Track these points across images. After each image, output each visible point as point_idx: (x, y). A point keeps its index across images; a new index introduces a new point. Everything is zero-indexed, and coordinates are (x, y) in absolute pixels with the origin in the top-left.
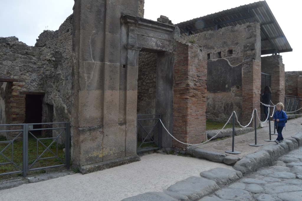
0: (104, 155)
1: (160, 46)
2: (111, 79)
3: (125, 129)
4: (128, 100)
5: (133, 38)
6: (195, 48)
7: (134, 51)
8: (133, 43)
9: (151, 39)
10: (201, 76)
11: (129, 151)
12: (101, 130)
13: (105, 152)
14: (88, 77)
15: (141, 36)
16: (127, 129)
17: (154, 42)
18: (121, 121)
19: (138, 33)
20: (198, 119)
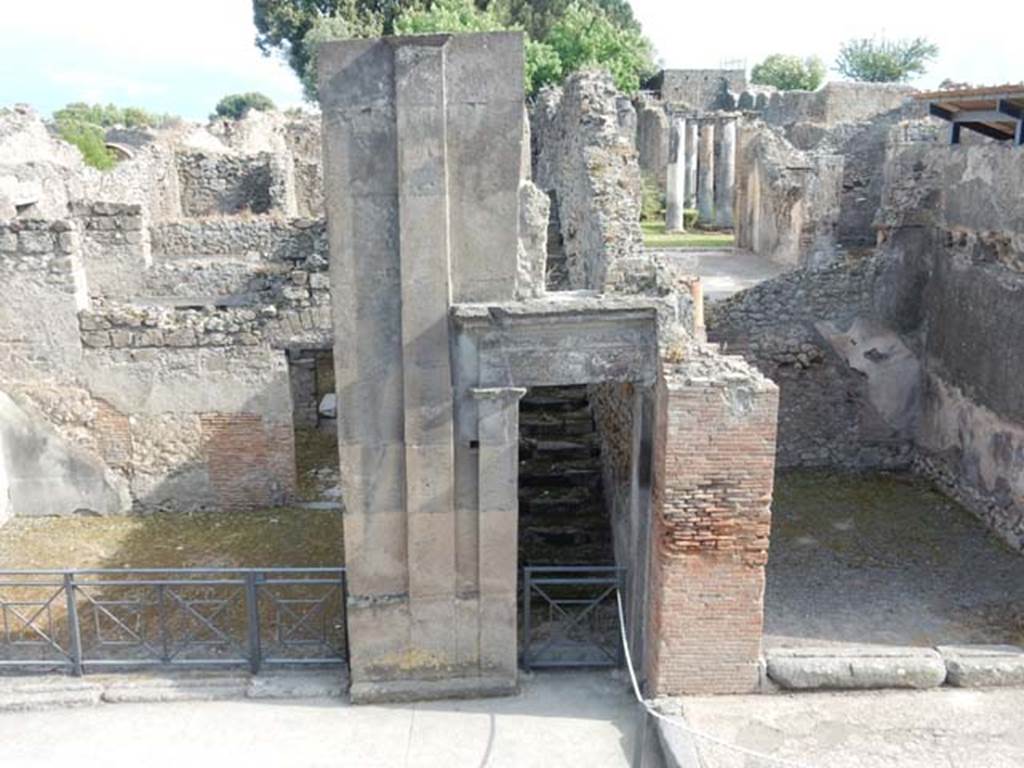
0: (414, 665)
1: (603, 370)
2: (427, 485)
3: (475, 609)
5: (494, 366)
6: (705, 392)
7: (500, 402)
8: (494, 379)
9: (566, 356)
10: (735, 482)
11: (490, 665)
12: (403, 607)
13: (418, 660)
14: (366, 483)
15: (523, 356)
16: (481, 610)
17: (580, 363)
18: (468, 587)
19: (513, 349)
20: (718, 619)
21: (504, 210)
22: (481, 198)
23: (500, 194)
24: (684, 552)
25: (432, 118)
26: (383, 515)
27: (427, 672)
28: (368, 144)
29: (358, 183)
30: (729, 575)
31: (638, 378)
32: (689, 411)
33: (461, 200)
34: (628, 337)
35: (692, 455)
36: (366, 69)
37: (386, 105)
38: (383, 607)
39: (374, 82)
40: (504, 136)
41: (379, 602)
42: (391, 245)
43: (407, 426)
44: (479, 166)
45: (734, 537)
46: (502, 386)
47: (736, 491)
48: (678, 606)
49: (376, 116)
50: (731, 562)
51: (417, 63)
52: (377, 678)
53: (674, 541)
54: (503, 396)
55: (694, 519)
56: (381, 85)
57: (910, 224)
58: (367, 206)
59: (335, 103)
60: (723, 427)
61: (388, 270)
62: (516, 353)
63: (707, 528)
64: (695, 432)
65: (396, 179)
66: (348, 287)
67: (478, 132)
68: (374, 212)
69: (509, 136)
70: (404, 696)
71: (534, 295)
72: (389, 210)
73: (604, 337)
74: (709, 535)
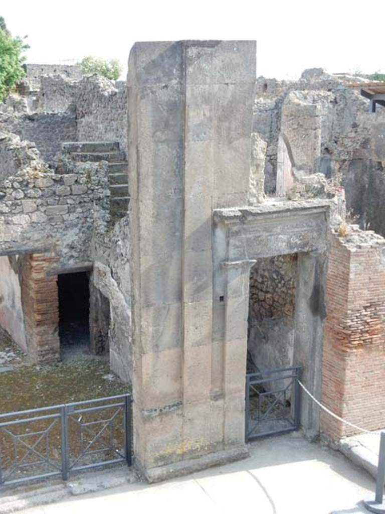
0: (185, 450)
1: (296, 245)
2: (196, 328)
3: (222, 406)
4: (227, 357)
5: (238, 247)
6: (368, 252)
7: (240, 270)
8: (237, 256)
9: (277, 238)
10: (381, 303)
11: (230, 441)
12: (180, 412)
13: (187, 446)
14: (157, 331)
15: (254, 239)
16: (225, 406)
17: (284, 242)
18: (217, 392)
19: (249, 236)
20: (372, 385)
21: (243, 149)
22: (230, 142)
23: (241, 140)
24: (356, 348)
25: (207, 93)
26: (167, 352)
27: (193, 454)
28: (165, 108)
29: (159, 133)
30: (377, 358)
31: (314, 248)
32: (360, 264)
33: (219, 144)
34: (310, 224)
35: (361, 289)
36: (166, 60)
37: (177, 84)
38: (166, 414)
39: (171, 68)
40: (244, 104)
41: (164, 411)
42: (177, 173)
43: (185, 290)
44: (230, 123)
45: (380, 336)
46: (242, 259)
47: (382, 308)
48: (353, 381)
49: (171, 91)
50: (378, 350)
51: (199, 58)
52: (163, 463)
53: (350, 342)
54: (242, 266)
55: (361, 327)
56: (175, 71)
57: (357, 158)
58: (163, 148)
59: (146, 81)
60: (376, 271)
61: (175, 189)
62: (250, 238)
63: (367, 332)
64: (362, 275)
65: (184, 131)
66: (151, 201)
67: (230, 101)
68: (167, 151)
69: (247, 104)
70: (185, 472)
71: (259, 202)
72: (176, 151)
73: (297, 225)
74: (367, 336)
